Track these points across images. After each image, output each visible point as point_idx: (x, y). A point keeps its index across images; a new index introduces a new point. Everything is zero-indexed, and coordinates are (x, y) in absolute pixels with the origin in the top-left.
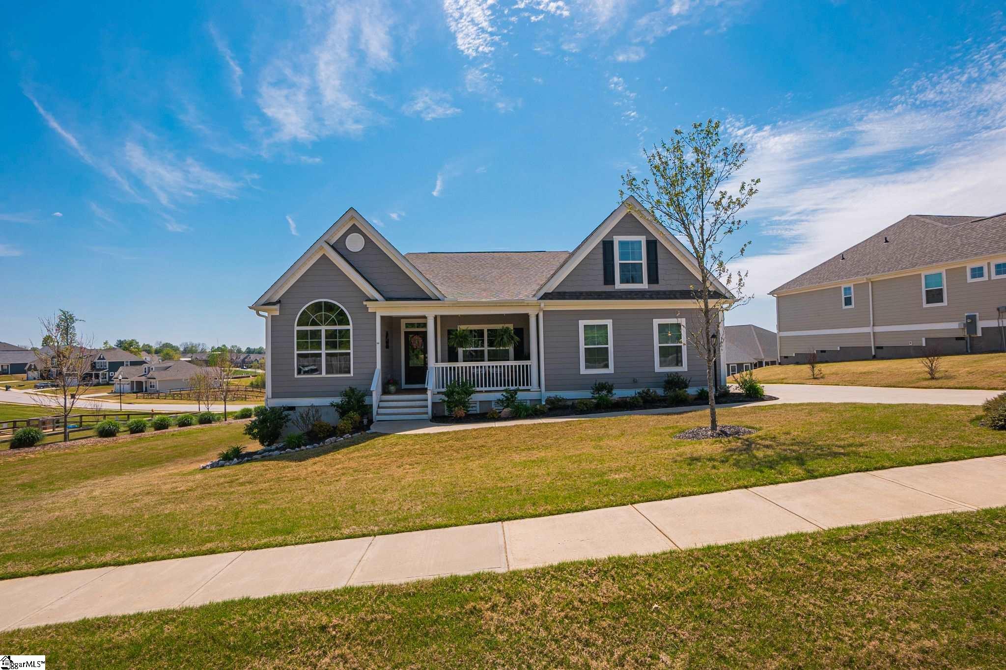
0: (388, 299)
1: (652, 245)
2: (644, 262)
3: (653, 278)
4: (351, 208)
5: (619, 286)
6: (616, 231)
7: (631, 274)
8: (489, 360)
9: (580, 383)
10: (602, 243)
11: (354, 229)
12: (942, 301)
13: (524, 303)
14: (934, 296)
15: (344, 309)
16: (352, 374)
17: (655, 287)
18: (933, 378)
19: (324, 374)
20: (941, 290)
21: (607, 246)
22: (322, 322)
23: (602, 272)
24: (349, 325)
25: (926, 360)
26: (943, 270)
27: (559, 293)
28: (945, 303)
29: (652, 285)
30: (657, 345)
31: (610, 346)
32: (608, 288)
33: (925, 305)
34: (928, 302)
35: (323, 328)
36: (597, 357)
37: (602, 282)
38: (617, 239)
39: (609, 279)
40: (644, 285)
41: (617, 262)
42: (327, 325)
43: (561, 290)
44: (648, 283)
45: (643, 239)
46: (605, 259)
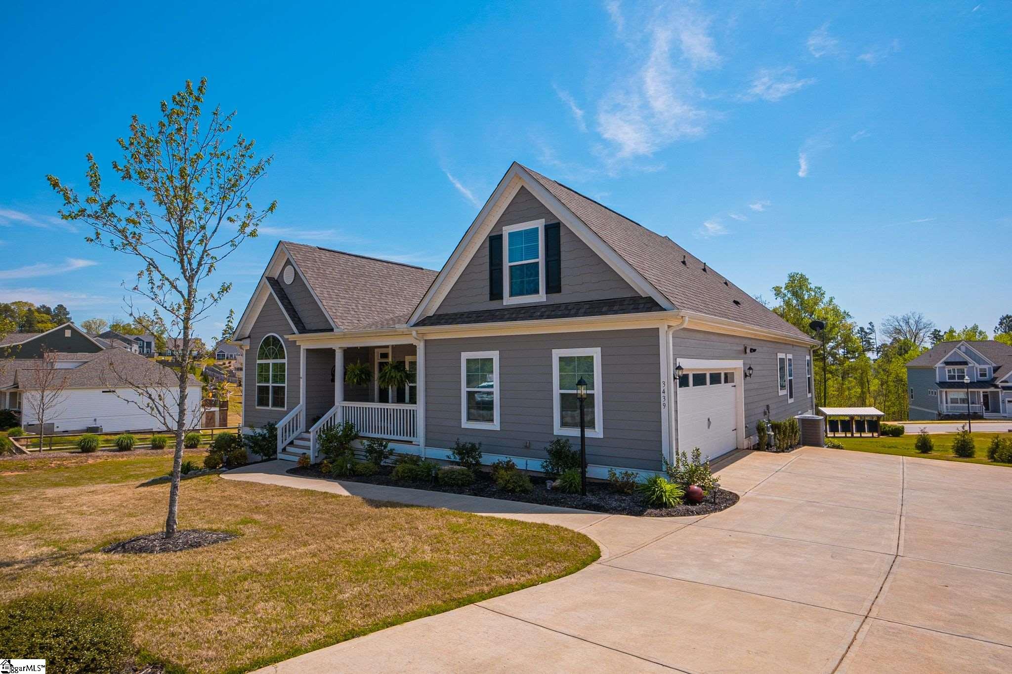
1: (554, 230)
2: (541, 260)
3: (553, 286)
5: (509, 301)
6: (506, 218)
7: (524, 280)
10: (488, 239)
11: (289, 262)
13: (396, 331)
15: (283, 343)
17: (556, 298)
19: (270, 407)
21: (495, 241)
22: (270, 357)
23: (487, 283)
24: (285, 358)
29: (551, 296)
30: (557, 392)
32: (495, 305)
35: (271, 361)
37: (488, 297)
38: (507, 230)
39: (496, 293)
40: (541, 297)
41: (507, 264)
42: (273, 359)
43: (443, 311)
44: (546, 293)
45: (540, 224)
46: (491, 264)
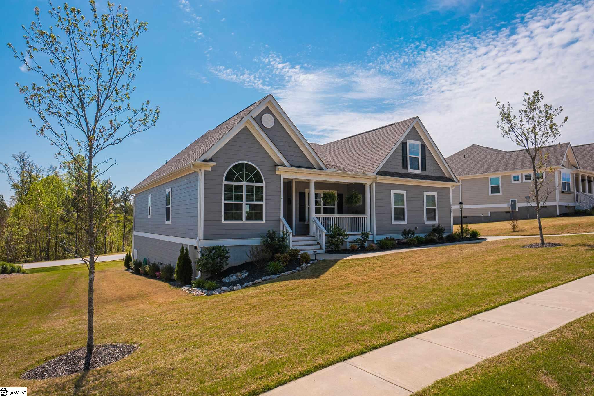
0: (292, 166)
1: (423, 147)
2: (420, 157)
3: (424, 169)
4: (271, 95)
5: (410, 171)
6: (408, 137)
7: (414, 164)
8: (338, 214)
9: (394, 230)
10: (401, 143)
11: (267, 110)
12: (499, 192)
13: (369, 176)
14: (495, 189)
15: (259, 171)
16: (264, 221)
17: (425, 173)
18: (514, 231)
19: (244, 220)
20: (499, 186)
21: (404, 145)
22: (243, 180)
23: (401, 161)
24: (262, 183)
25: (511, 222)
26: (500, 176)
27: (382, 172)
28: (501, 193)
29: (423, 172)
30: (425, 208)
31: (405, 207)
32: (404, 171)
33: (490, 194)
34: (492, 193)
35: (244, 184)
36: (399, 214)
37: (401, 167)
38: (408, 142)
39: (405, 167)
40: (419, 172)
41: (409, 156)
42: (247, 182)
43: (383, 170)
44: (422, 170)
45: (419, 143)
46: (403, 153)
